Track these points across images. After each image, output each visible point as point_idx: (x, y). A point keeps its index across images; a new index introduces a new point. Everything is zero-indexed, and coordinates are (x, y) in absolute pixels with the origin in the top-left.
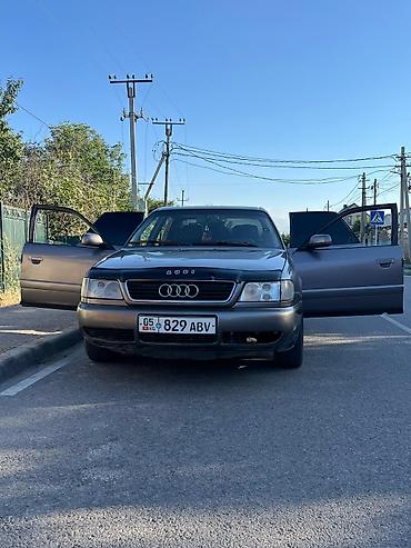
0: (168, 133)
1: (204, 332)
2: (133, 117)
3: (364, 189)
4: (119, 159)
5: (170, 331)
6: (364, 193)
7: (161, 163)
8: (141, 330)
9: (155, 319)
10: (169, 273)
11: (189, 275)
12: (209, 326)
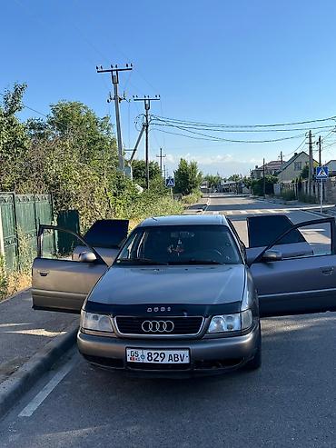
0: (147, 108)
1: (180, 362)
2: (117, 100)
3: (310, 144)
4: (108, 129)
5: (152, 362)
6: (311, 147)
7: (142, 133)
8: (129, 360)
9: (140, 352)
10: (149, 310)
11: (166, 313)
12: (183, 356)
